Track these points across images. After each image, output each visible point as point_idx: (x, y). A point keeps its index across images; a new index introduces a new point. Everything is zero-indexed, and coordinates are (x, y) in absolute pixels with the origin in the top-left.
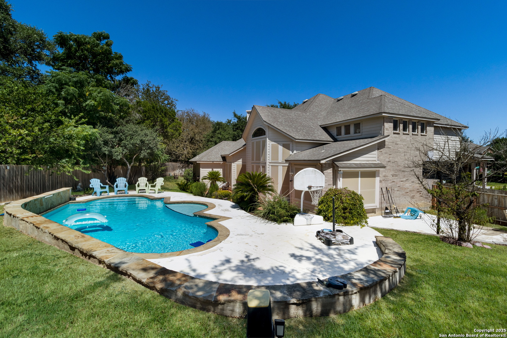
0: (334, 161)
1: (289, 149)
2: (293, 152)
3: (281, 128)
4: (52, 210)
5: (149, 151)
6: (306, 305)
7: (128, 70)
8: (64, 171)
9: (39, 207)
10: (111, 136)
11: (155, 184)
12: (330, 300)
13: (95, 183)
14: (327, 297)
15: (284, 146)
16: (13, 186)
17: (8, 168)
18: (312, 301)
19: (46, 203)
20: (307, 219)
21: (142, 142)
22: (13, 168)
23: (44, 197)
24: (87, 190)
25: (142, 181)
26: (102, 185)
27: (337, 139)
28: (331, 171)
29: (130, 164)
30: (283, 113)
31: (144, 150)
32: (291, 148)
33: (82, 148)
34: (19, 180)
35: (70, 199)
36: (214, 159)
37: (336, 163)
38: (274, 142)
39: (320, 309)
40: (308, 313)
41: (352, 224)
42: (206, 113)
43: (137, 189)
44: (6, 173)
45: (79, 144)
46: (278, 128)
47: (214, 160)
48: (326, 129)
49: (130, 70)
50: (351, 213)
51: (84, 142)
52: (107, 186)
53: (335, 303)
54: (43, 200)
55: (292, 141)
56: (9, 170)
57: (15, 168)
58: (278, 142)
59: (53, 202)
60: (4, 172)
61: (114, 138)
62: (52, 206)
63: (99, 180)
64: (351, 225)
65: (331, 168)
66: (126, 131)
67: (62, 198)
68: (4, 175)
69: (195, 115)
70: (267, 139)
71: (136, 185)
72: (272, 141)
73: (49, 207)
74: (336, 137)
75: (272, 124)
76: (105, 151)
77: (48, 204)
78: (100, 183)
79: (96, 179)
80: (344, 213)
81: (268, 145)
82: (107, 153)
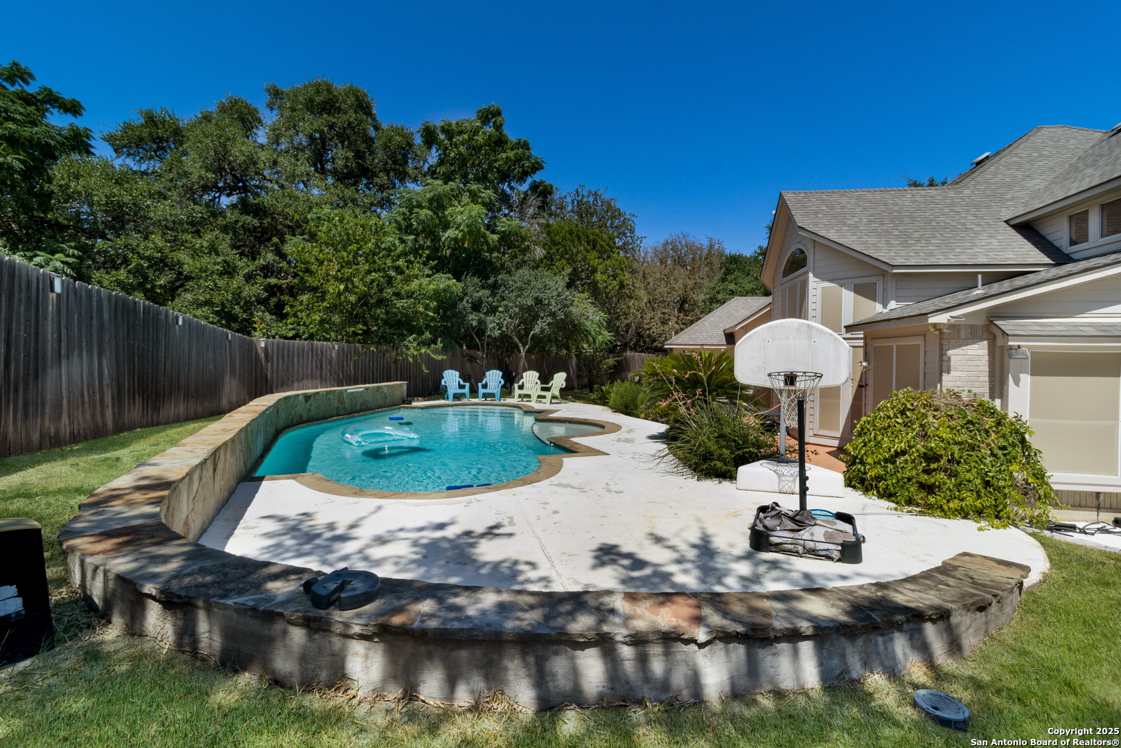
0: (993, 315)
1: (873, 298)
2: (885, 306)
3: (849, 240)
4: (361, 413)
5: (549, 320)
6: (185, 615)
7: (537, 167)
8: (407, 355)
9: (336, 405)
10: (487, 292)
11: (550, 385)
12: (253, 625)
13: (451, 378)
14: (246, 611)
15: (859, 290)
16: (343, 376)
17: (336, 347)
18: (197, 607)
19: (351, 401)
20: (780, 476)
21: (538, 301)
22: (343, 349)
23: (346, 390)
24: (436, 390)
25: (530, 378)
26: (462, 383)
27: (1072, 256)
28: (985, 352)
29: (524, 346)
30: (870, 201)
31: (542, 318)
32: (879, 293)
33: (431, 314)
34: (352, 368)
35: (404, 402)
36: (706, 339)
37: (997, 323)
38: (830, 281)
39: (217, 643)
40: (186, 640)
41: (946, 514)
42: (715, 238)
43: (517, 392)
44: (334, 355)
45: (427, 307)
46: (841, 241)
47: (704, 342)
48: (1028, 228)
49: (542, 168)
50: (954, 474)
51: (435, 304)
52: (467, 385)
53: (270, 640)
54: (345, 396)
55: (884, 274)
56: (338, 350)
57: (346, 348)
58: (841, 281)
59: (367, 401)
60: (331, 352)
61: (491, 296)
62: (364, 407)
63: (458, 373)
64: (946, 516)
65: (983, 340)
66: (511, 283)
67: (386, 398)
68: (331, 357)
69: (691, 248)
70: (811, 275)
71: (516, 386)
72: (824, 279)
73: (358, 408)
74: (1068, 249)
75: (822, 233)
76: (473, 320)
77: (356, 403)
78: (457, 379)
79: (454, 371)
80: (927, 471)
81: (811, 292)
82: (474, 323)
